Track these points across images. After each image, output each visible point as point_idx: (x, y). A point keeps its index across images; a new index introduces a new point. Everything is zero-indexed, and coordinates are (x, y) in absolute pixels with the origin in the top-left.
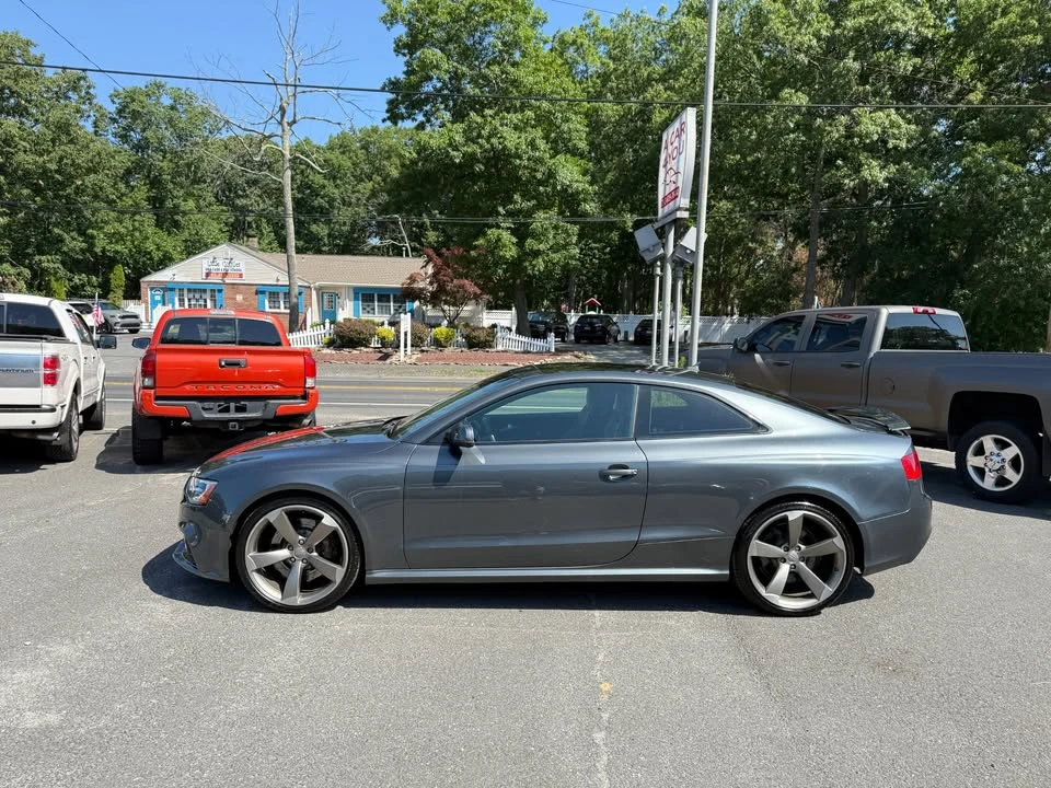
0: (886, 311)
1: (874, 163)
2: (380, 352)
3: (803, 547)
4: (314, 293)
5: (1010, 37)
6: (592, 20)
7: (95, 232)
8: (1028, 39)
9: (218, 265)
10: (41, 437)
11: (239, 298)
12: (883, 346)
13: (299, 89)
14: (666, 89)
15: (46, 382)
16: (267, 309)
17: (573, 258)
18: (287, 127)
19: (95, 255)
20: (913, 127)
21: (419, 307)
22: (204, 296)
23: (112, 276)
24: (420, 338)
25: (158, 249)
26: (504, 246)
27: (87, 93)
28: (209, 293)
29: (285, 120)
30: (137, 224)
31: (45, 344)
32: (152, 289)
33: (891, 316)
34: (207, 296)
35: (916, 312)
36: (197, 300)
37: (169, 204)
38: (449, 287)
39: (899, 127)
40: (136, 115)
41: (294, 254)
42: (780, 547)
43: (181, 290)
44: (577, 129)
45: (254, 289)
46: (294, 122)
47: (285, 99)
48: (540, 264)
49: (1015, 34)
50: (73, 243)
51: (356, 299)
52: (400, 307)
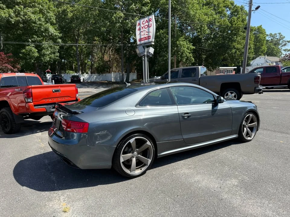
0: (200, 67)
14: (70, 6)
44: (52, 15)
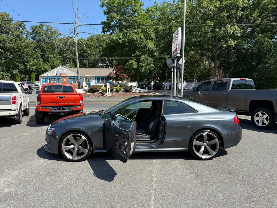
0: (232, 79)
1: (232, 40)
2: (102, 93)
3: (207, 142)
4: (84, 78)
5: (267, 5)
6: (156, 4)
7: (27, 64)
8: (272, 6)
9: (59, 71)
10: (12, 118)
11: (65, 80)
12: (232, 89)
13: (79, 25)
14: (176, 22)
15: (13, 103)
16: (72, 83)
17: (152, 67)
18: (76, 35)
19: (27, 70)
20: (242, 30)
21: (112, 82)
22: (56, 80)
23: (32, 75)
24: (112, 90)
25: (44, 68)
26: (134, 65)
27: (24, 27)
28: (57, 79)
29: (76, 33)
30: (38, 61)
31: (12, 93)
32: (42, 78)
33: (234, 81)
34: (57, 80)
35: (241, 79)
36: (54, 81)
37: (46, 56)
38: (120, 76)
39: (238, 30)
40: (37, 33)
41: (79, 68)
42: (201, 142)
43: (50, 78)
44: (152, 33)
45: (69, 77)
46: (78, 33)
47: (75, 27)
48: (143, 69)
49: (268, 5)
50: (22, 67)
51: (95, 80)
52: (107, 81)
